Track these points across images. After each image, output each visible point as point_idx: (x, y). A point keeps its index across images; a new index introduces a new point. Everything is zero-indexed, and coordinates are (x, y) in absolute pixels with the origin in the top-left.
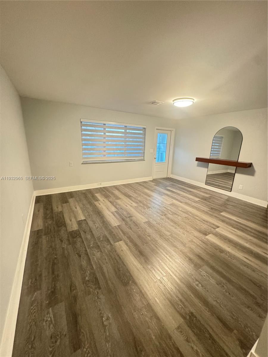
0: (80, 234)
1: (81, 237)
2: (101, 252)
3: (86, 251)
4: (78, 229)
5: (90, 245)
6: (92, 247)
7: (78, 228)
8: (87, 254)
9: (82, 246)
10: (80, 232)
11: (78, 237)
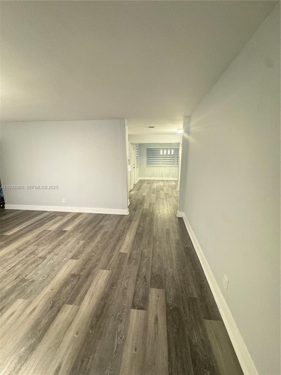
0: (151, 278)
1: (152, 273)
2: (142, 251)
3: (153, 257)
4: (152, 289)
5: (148, 260)
6: (147, 258)
7: (150, 290)
8: (153, 254)
9: (154, 262)
10: (150, 281)
11: (155, 275)
